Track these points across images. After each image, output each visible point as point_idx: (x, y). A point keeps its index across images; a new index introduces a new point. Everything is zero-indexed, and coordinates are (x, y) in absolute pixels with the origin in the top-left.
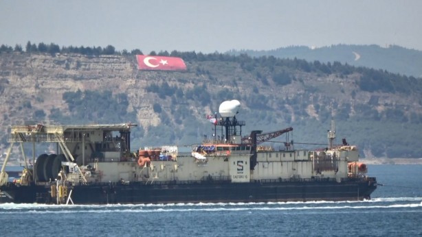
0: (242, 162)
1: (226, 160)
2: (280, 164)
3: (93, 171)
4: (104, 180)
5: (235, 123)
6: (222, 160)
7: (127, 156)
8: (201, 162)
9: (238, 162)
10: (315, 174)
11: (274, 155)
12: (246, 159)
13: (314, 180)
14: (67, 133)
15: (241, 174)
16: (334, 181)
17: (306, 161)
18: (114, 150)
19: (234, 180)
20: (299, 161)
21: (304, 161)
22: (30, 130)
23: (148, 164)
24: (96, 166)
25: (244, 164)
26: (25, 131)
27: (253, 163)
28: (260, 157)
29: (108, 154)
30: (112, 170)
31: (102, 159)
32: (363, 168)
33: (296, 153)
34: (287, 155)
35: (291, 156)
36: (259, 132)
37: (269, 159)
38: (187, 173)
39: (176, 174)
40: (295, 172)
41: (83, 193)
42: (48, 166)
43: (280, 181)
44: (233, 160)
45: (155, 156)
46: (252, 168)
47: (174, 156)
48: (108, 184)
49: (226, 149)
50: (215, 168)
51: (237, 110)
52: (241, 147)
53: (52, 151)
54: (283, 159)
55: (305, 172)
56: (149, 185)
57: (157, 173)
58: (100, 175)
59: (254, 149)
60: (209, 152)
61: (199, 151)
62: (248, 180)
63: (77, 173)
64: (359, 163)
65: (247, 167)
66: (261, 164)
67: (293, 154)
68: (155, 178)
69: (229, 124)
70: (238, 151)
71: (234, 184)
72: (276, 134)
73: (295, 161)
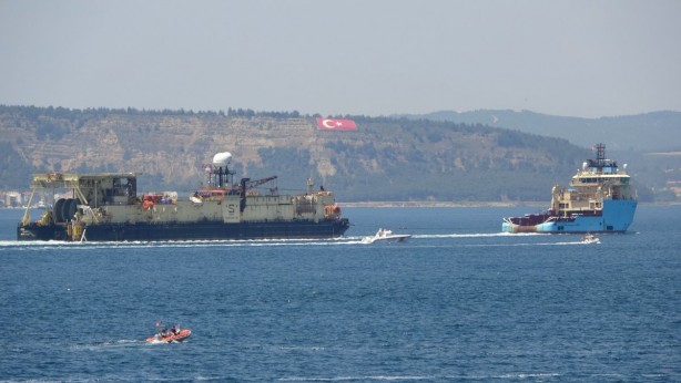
0: (233, 205)
1: (220, 204)
2: (266, 207)
3: (104, 213)
4: (114, 220)
5: (227, 172)
6: (216, 204)
7: (133, 201)
8: (197, 205)
9: (230, 205)
10: (296, 216)
11: (260, 199)
12: (237, 202)
13: (296, 222)
14: (81, 181)
15: (232, 216)
16: (313, 222)
17: (289, 204)
18: (123, 195)
19: (226, 221)
20: (283, 204)
21: (286, 204)
22: (49, 177)
23: (152, 207)
24: (107, 208)
25: (235, 207)
26: (45, 179)
27: (243, 206)
28: (248, 201)
29: (116, 199)
30: (120, 212)
31: (112, 203)
32: (338, 210)
33: (280, 198)
34: (272, 199)
35: (275, 200)
36: (248, 179)
37: (257, 203)
38: (186, 215)
39: (176, 216)
40: (279, 215)
41: (95, 232)
42: (65, 209)
43: (266, 222)
44: (225, 203)
45: (157, 200)
46: (242, 210)
47: (174, 200)
48: (117, 224)
49: (219, 194)
50: (210, 211)
51: (229, 161)
52: (232, 193)
53: (69, 196)
54: (269, 203)
55: (288, 214)
56: (153, 225)
57: (160, 215)
58: (110, 216)
59: (243, 194)
60: (204, 197)
61: (196, 196)
62: (238, 221)
63: (90, 214)
64: (335, 207)
65: (238, 209)
66: (249, 208)
67: (277, 199)
68: (157, 219)
69: (222, 172)
70: (230, 196)
71: (227, 224)
72: (263, 181)
73: (279, 204)
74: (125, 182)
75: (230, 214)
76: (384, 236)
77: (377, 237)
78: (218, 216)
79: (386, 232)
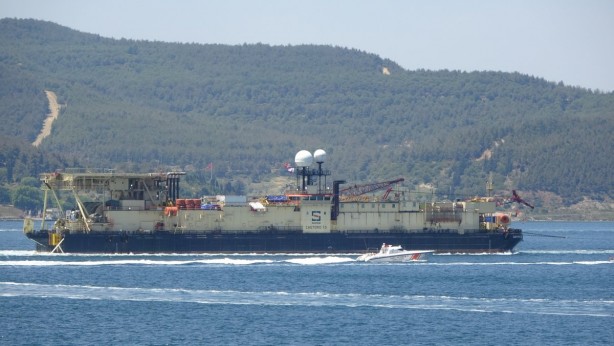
0: (319, 212)
1: (297, 210)
2: (377, 214)
4: (115, 228)
6: (291, 210)
8: (259, 212)
9: (313, 212)
10: (428, 225)
11: (367, 206)
12: (326, 209)
13: (427, 233)
15: (318, 225)
16: (455, 234)
17: (416, 212)
19: (305, 230)
20: (406, 212)
21: (412, 212)
25: (322, 215)
27: (334, 217)
29: (125, 202)
31: (116, 208)
32: (504, 220)
33: (402, 204)
34: (389, 205)
35: (394, 206)
36: (342, 182)
37: (361, 209)
38: (238, 224)
39: (222, 224)
40: (398, 224)
43: (377, 232)
44: (304, 210)
47: (222, 205)
48: (117, 233)
49: (298, 198)
50: (281, 218)
52: (318, 197)
54: (382, 209)
55: (414, 223)
56: (180, 235)
58: (111, 223)
59: (336, 201)
60: (274, 202)
62: (328, 231)
64: (502, 216)
65: (326, 218)
66: (348, 216)
67: (396, 205)
70: (313, 202)
71: (308, 234)
73: (400, 212)
78: (294, 225)
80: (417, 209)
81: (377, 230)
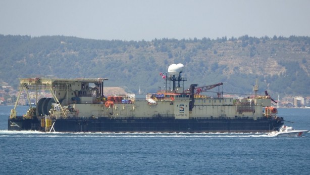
0: (183, 105)
1: (172, 104)
2: (212, 107)
3: (71, 110)
4: (79, 116)
5: (180, 79)
6: (168, 104)
7: (100, 99)
8: (152, 105)
9: (180, 105)
10: (238, 114)
11: (207, 101)
12: (187, 103)
13: (237, 119)
14: (55, 84)
15: (182, 114)
16: (252, 120)
17: (232, 105)
18: (90, 95)
19: (177, 117)
20: (226, 105)
21: (230, 105)
22: (30, 81)
23: (112, 105)
24: (74, 106)
25: (184, 107)
26: (27, 82)
27: (191, 107)
28: (196, 102)
29: (83, 99)
30: (85, 109)
31: (79, 101)
32: (274, 110)
33: (224, 100)
34: (218, 101)
35: (220, 102)
36: (196, 85)
37: (204, 104)
38: (142, 113)
39: (134, 113)
40: (223, 113)
41: (62, 125)
42: (45, 104)
43: (212, 119)
44: (177, 104)
45: (118, 100)
46: (191, 109)
47: (133, 100)
48: (81, 119)
49: (173, 96)
50: (164, 109)
51: (181, 71)
52: (183, 95)
53: (43, 94)
54: (215, 104)
55: (231, 113)
56: (113, 120)
57: (119, 111)
58: (77, 113)
59: (192, 97)
60: (159, 98)
61: (152, 97)
62: (187, 118)
63: (59, 110)
65: (187, 109)
66: (197, 107)
67: (222, 100)
68: (117, 115)
69: (176, 79)
70: (181, 98)
71: (177, 120)
72: (211, 87)
73: (223, 105)
74: (93, 86)
75: (180, 112)
76: (286, 131)
77: (281, 132)
78: (170, 114)
79: (287, 128)
80: (232, 104)
81: (212, 117)
